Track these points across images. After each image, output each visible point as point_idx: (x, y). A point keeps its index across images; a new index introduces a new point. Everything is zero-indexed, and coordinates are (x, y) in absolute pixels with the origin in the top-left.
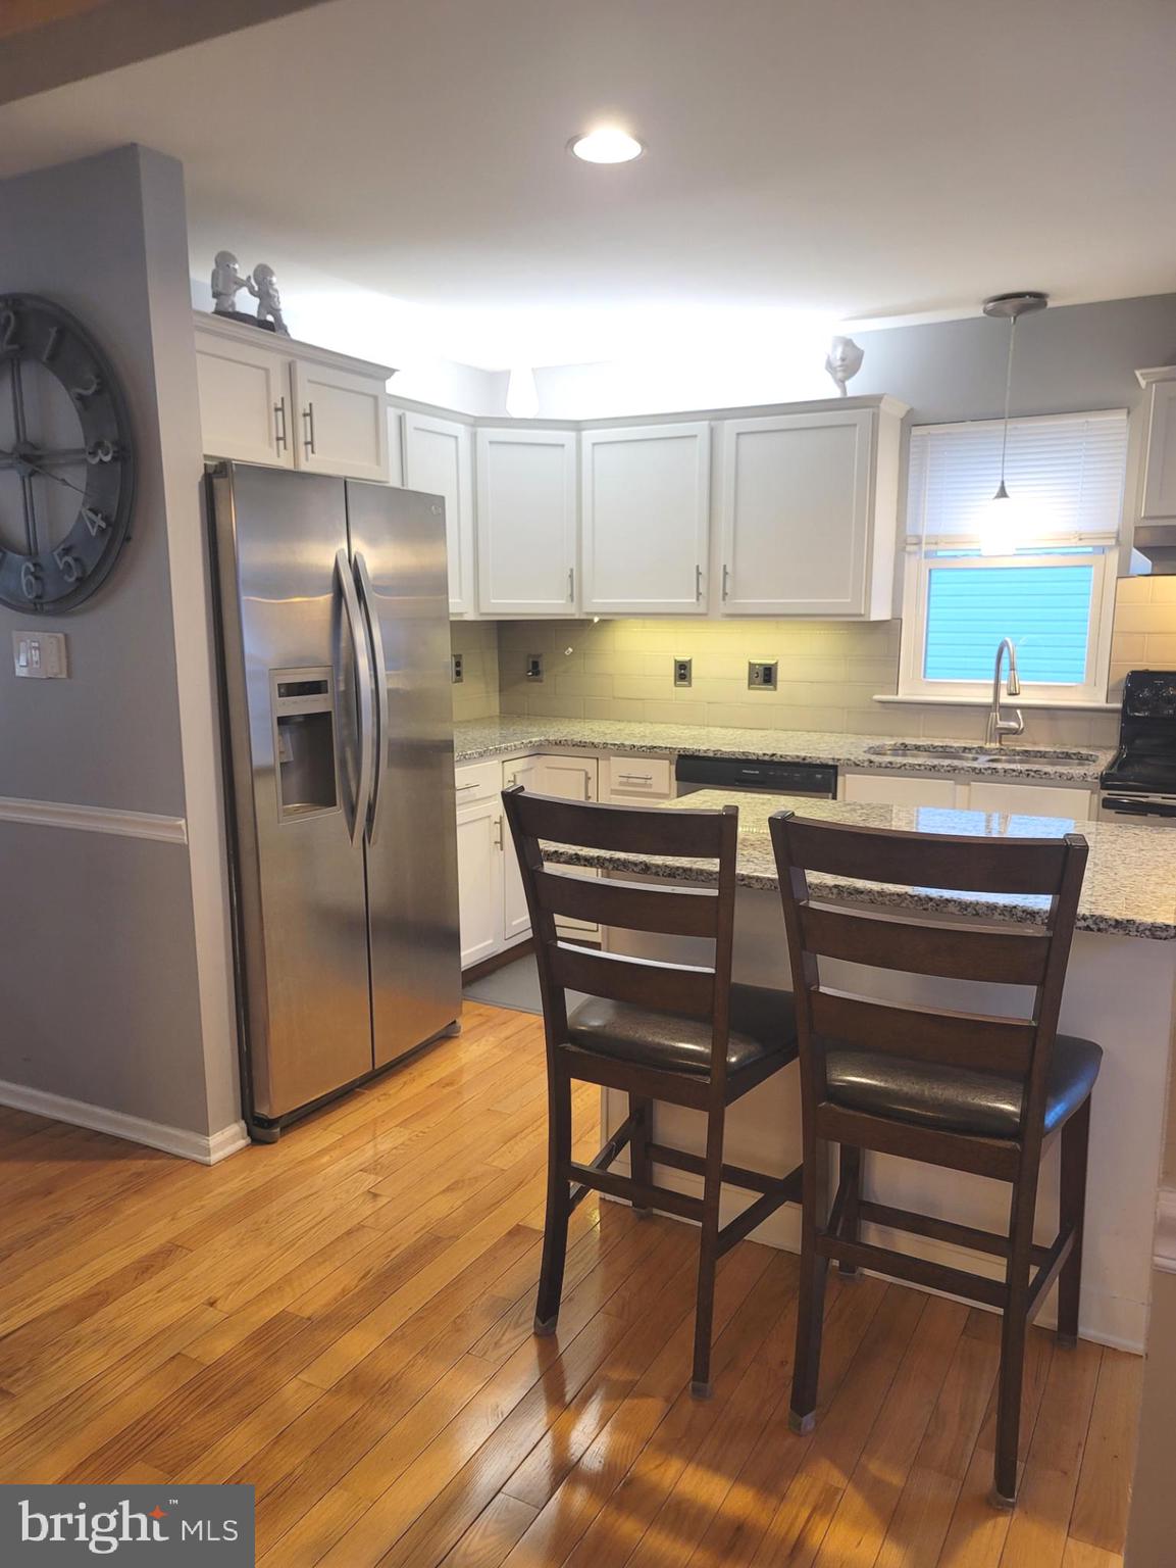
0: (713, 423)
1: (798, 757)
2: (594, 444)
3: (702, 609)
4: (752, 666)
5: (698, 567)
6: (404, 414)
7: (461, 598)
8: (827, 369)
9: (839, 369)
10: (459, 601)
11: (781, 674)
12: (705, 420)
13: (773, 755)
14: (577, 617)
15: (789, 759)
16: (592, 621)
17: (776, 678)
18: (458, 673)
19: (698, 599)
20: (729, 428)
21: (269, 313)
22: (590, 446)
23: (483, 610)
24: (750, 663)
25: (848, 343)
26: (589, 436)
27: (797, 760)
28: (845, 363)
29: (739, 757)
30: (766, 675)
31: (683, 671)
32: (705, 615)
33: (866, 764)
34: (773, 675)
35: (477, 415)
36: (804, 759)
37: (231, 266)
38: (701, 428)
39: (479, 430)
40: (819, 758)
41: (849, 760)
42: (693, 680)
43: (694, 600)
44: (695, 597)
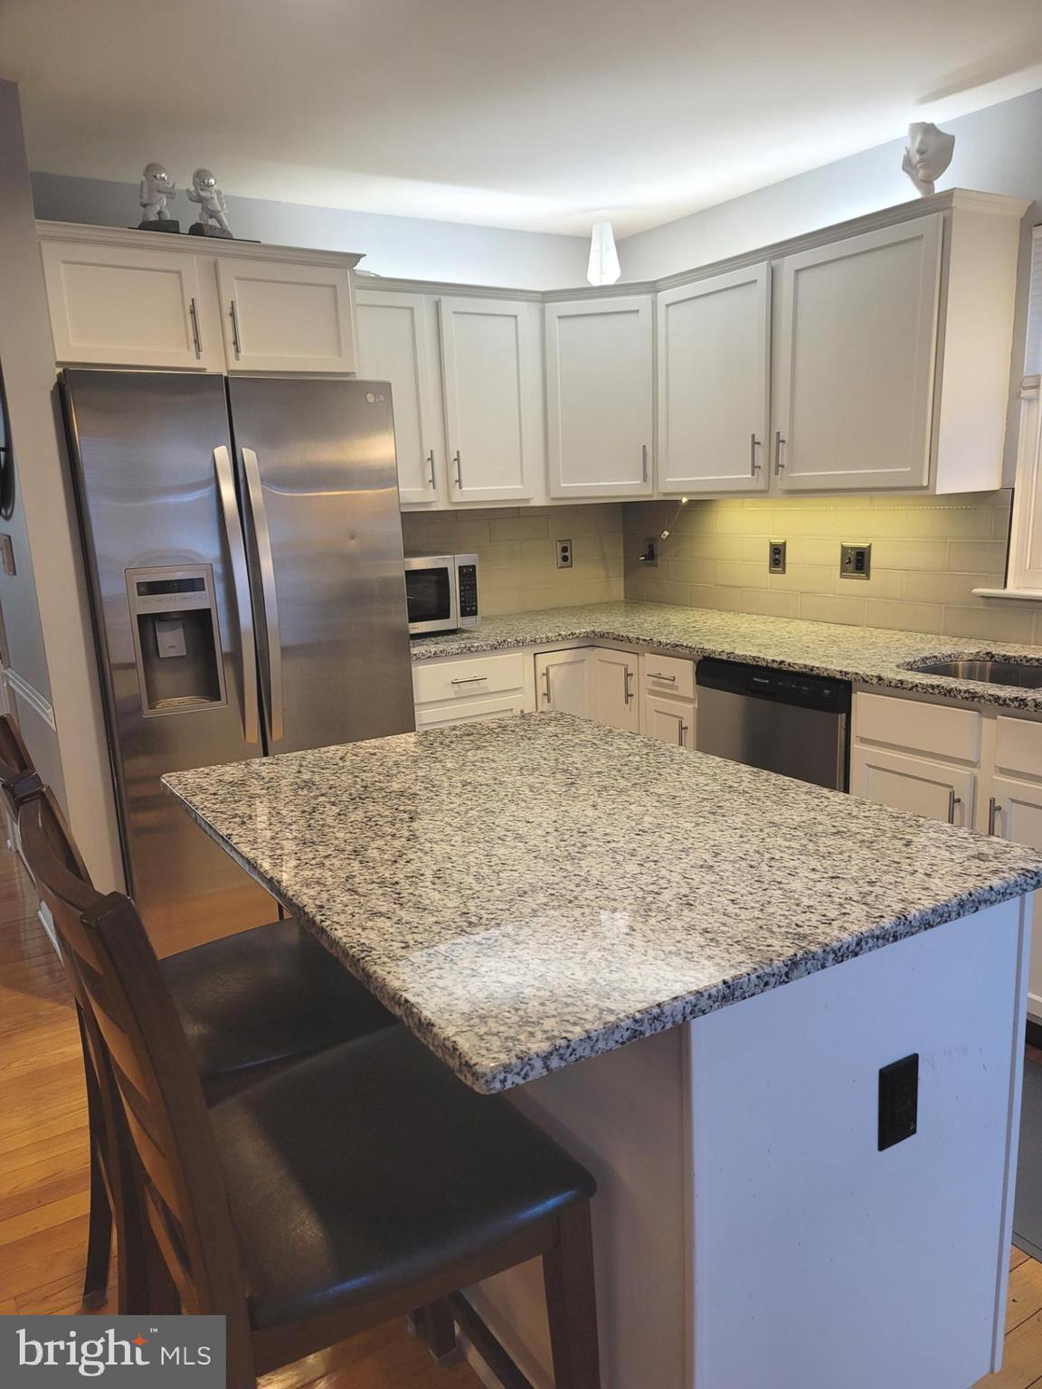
0: (774, 263)
1: (805, 666)
2: (667, 306)
3: (761, 486)
4: (844, 549)
5: (753, 436)
6: (440, 299)
7: (522, 485)
8: (904, 169)
9: (919, 165)
10: (521, 487)
11: (875, 560)
12: (764, 261)
13: (782, 662)
14: (655, 498)
15: (797, 668)
16: (681, 501)
17: (869, 565)
18: (565, 559)
19: (753, 474)
20: (790, 263)
21: (211, 217)
22: (664, 307)
23: (554, 495)
24: (842, 546)
25: (928, 129)
26: (665, 297)
27: (804, 670)
28: (925, 156)
29: (750, 662)
30: (857, 561)
31: (778, 556)
32: (765, 492)
33: (875, 681)
34: (866, 562)
35: (542, 290)
36: (812, 670)
37: (158, 176)
38: (760, 271)
39: (548, 305)
40: (826, 669)
41: (857, 674)
42: (787, 566)
43: (750, 476)
44: (750, 471)
